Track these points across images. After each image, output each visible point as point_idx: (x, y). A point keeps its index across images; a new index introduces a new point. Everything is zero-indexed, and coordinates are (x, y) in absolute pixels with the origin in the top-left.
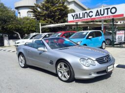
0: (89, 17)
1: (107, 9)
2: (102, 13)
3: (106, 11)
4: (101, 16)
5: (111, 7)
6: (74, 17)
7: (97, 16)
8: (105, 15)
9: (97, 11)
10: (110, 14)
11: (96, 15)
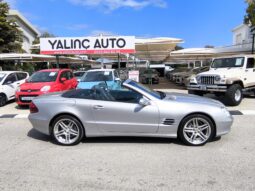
0: (82, 48)
1: (113, 40)
2: (105, 45)
3: (110, 42)
4: (102, 48)
5: (117, 38)
6: (53, 45)
7: (97, 49)
8: (110, 47)
9: (97, 41)
10: (116, 47)
11: (95, 47)
